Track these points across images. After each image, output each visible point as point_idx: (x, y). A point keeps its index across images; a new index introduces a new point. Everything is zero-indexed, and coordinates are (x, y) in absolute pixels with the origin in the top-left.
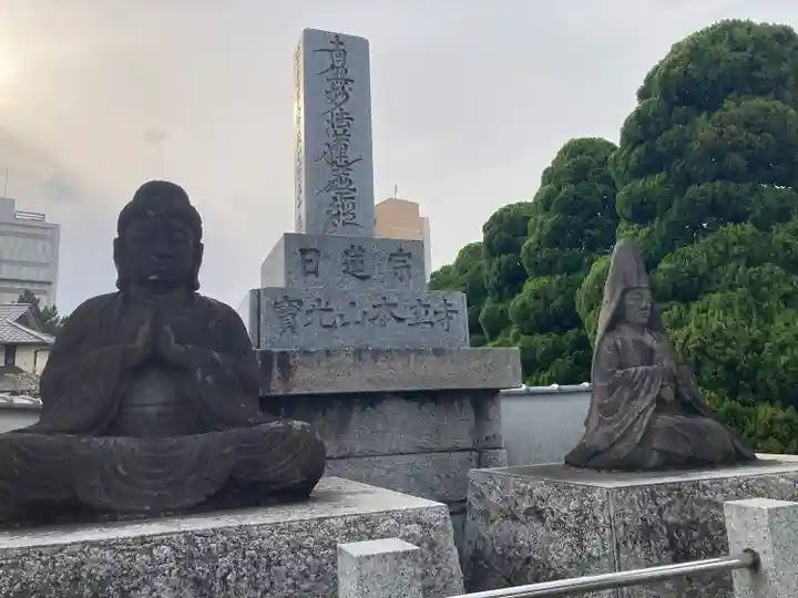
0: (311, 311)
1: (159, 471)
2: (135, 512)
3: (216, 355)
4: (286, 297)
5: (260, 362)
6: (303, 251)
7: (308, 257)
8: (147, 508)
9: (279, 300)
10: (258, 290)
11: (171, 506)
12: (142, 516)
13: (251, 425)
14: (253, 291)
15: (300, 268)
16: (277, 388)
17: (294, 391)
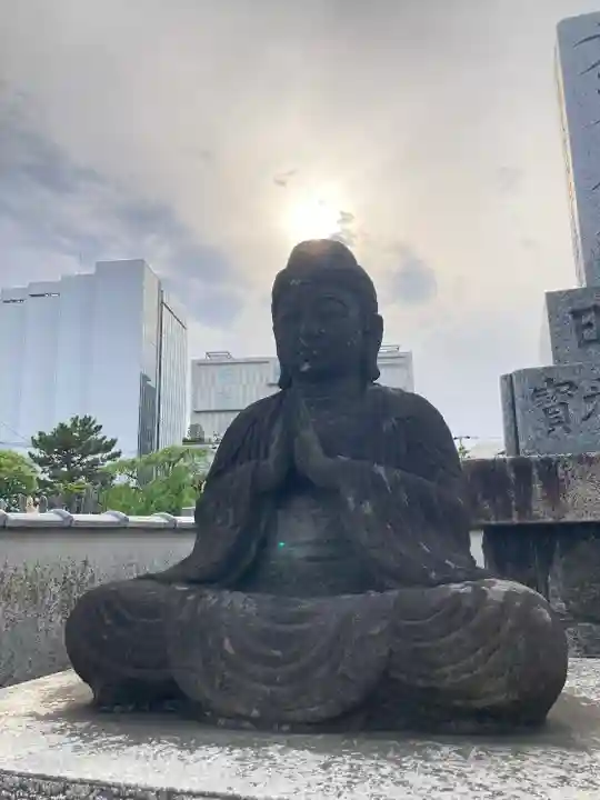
0: (593, 396)
1: (278, 653)
2: (240, 717)
3: (381, 470)
4: (549, 381)
5: (512, 475)
6: (576, 314)
7: (585, 320)
8: (255, 713)
9: (539, 386)
10: (511, 376)
11: (291, 715)
12: (247, 724)
13: (433, 584)
14: (505, 378)
15: (574, 337)
16: (542, 513)
17: (569, 518)
